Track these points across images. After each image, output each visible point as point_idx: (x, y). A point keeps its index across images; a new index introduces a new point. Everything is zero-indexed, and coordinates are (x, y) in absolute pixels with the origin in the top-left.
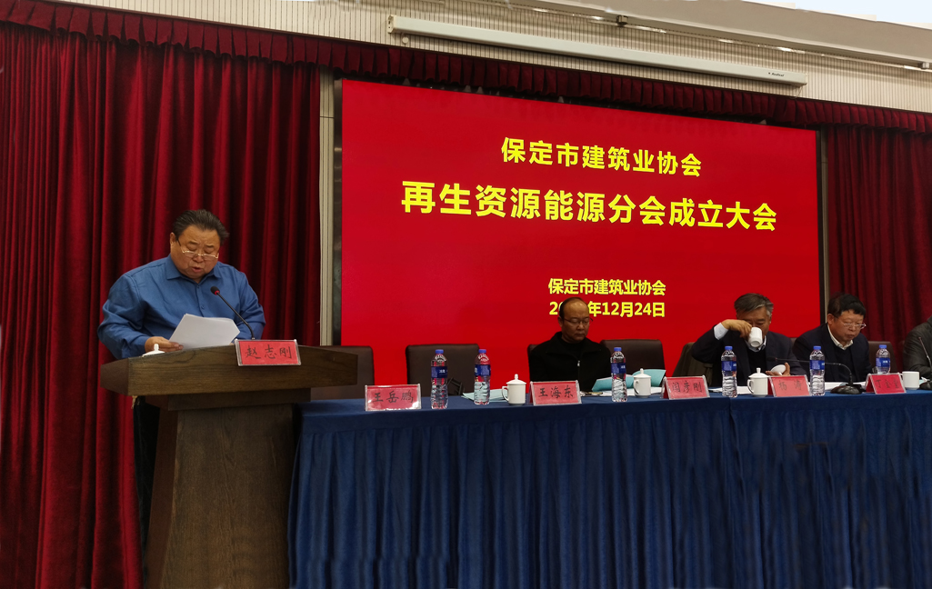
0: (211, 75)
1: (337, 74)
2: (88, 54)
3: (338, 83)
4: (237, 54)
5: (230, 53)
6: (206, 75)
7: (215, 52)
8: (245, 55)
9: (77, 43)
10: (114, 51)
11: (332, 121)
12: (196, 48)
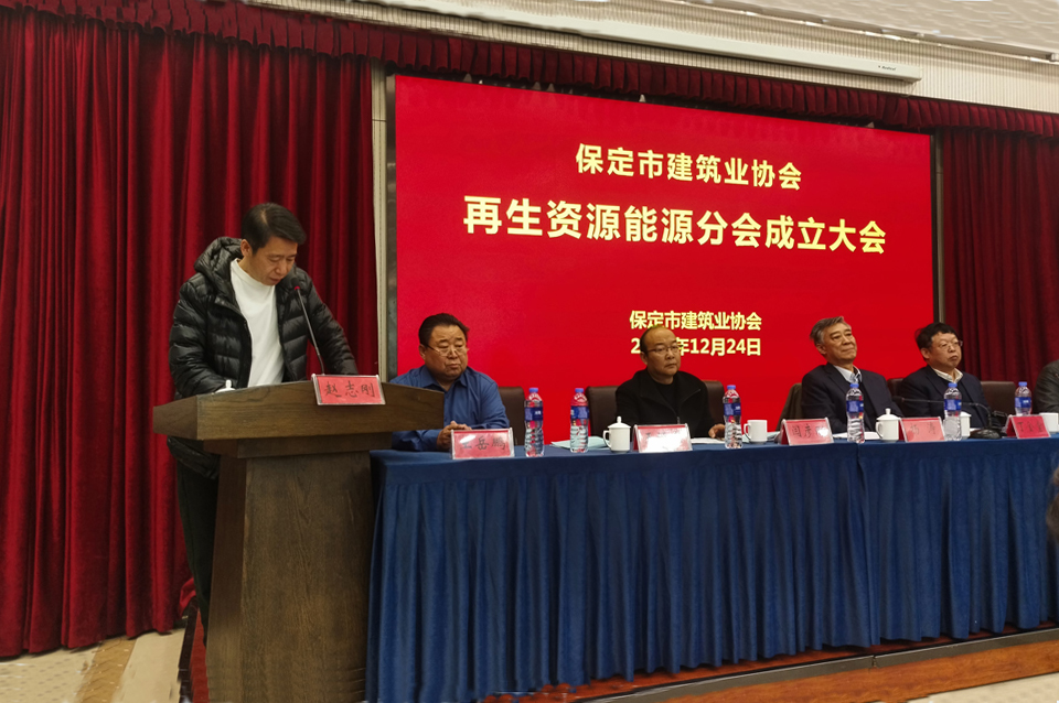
0: (247, 70)
1: (389, 69)
2: (107, 45)
3: (391, 81)
4: (277, 45)
5: (269, 44)
6: (241, 70)
7: (251, 42)
8: (285, 45)
9: (95, 31)
10: (137, 41)
11: (383, 124)
12: (230, 38)
